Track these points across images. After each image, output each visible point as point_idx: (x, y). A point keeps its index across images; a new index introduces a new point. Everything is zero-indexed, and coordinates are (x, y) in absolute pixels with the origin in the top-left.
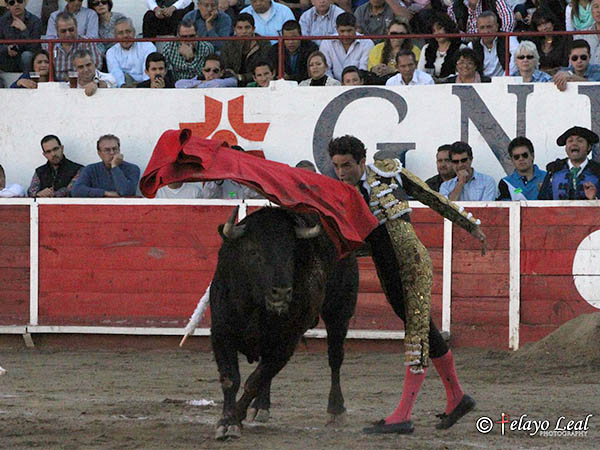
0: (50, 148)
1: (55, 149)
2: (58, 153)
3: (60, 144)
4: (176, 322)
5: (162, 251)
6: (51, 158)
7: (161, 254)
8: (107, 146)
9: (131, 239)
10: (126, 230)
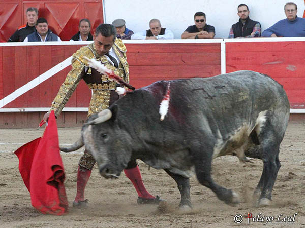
0: (242, 10)
1: (245, 11)
2: (246, 13)
3: (248, 9)
4: (303, 106)
5: (295, 67)
6: (241, 15)
7: (294, 68)
8: (289, 9)
9: (277, 60)
10: (274, 55)
